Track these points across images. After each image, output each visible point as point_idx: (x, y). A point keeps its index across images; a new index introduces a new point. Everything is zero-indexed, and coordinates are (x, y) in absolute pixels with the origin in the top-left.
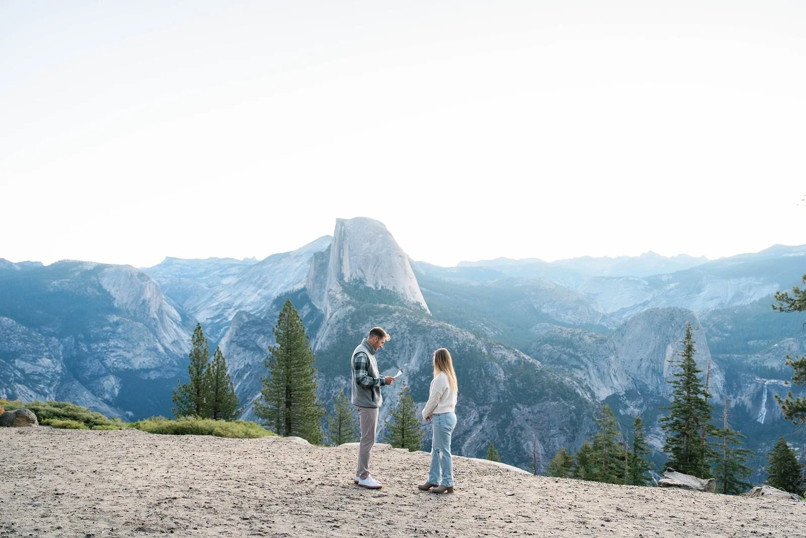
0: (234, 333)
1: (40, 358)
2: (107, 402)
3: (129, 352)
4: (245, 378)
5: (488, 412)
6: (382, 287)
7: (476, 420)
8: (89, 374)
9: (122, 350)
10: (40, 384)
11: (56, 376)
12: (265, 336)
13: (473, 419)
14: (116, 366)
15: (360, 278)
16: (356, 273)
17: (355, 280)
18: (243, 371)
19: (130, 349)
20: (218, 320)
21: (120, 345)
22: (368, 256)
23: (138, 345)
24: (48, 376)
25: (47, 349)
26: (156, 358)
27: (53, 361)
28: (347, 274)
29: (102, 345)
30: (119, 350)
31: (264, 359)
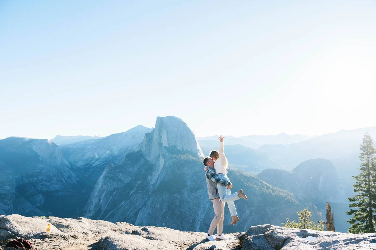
0: (107, 172)
1: (5, 186)
2: (38, 207)
3: (48, 182)
4: (114, 195)
5: (254, 211)
6: (186, 150)
7: (248, 214)
8: (29, 194)
9: (45, 182)
10: (5, 199)
11: (13, 195)
12: (123, 174)
13: (247, 214)
14: (42, 190)
15: (174, 145)
16: (172, 143)
17: (172, 146)
18: (113, 191)
20: (87, 166)
21: (44, 179)
22: (177, 135)
23: (53, 179)
24: (9, 195)
25: (8, 181)
26: (61, 185)
27: (11, 187)
28: (165, 143)
29: (35, 179)
30: (43, 182)
31: (123, 185)
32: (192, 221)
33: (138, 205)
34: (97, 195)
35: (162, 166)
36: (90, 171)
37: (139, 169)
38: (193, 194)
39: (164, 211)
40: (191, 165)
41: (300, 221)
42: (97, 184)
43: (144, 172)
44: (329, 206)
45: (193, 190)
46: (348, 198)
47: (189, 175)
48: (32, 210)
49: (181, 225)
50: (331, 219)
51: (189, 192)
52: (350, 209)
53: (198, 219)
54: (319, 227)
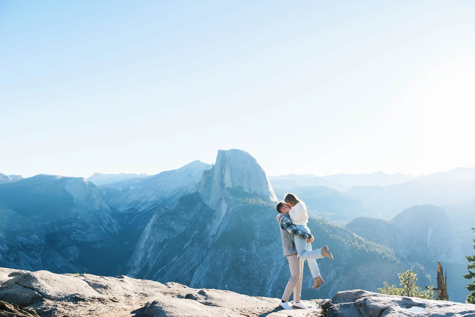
0: (156, 220)
1: (31, 235)
2: (71, 262)
3: (84, 231)
4: (164, 248)
5: (342, 271)
6: (254, 192)
7: (334, 276)
8: (60, 245)
9: (80, 230)
10: (32, 251)
11: (41, 246)
12: (175, 221)
13: (333, 275)
14: (76, 240)
15: (240, 186)
16: (237, 183)
17: (237, 187)
18: (163, 243)
19: (85, 230)
20: (132, 211)
21: (79, 227)
22: (244, 173)
23: (89, 227)
24: (37, 246)
25: (36, 229)
26: (100, 235)
27: (39, 237)
28: (228, 183)
29: (68, 226)
30: (78, 230)
31: (175, 236)
32: (262, 283)
33: (194, 261)
34: (144, 247)
35: (224, 212)
36: (135, 217)
37: (195, 216)
38: (264, 249)
39: (226, 270)
40: (261, 212)
41: (402, 286)
42: (144, 234)
43: (201, 220)
44: (440, 268)
45: (264, 244)
46: (467, 257)
47: (258, 225)
48: (64, 265)
49: (248, 287)
50: (443, 283)
51: (258, 246)
52: (469, 271)
53: (270, 281)
54: (428, 294)
